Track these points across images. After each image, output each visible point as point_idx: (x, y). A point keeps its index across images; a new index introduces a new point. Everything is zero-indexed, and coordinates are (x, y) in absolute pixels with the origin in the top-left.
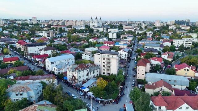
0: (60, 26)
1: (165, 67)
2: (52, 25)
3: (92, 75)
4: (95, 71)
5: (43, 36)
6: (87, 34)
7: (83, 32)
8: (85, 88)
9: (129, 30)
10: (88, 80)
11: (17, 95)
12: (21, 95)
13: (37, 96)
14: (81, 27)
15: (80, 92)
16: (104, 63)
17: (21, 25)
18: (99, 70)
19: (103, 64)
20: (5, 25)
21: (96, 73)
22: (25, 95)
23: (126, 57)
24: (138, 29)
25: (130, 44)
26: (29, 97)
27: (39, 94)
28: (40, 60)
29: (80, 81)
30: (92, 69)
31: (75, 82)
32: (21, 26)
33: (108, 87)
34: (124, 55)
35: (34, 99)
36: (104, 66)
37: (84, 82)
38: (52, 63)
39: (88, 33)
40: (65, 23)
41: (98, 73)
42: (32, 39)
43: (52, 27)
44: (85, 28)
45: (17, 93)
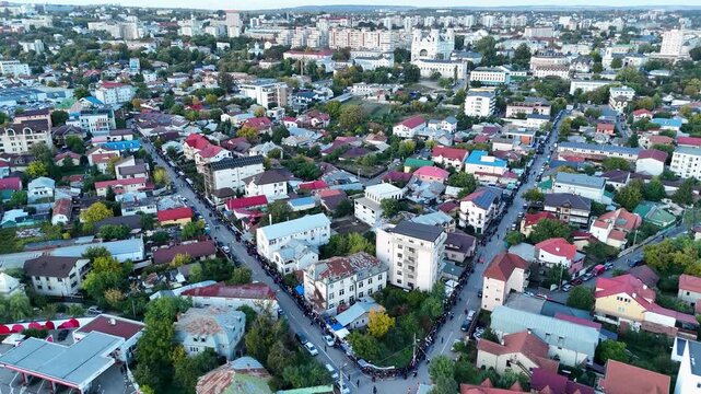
0: (312, 51)
1: (587, 272)
2: (287, 49)
3: (365, 288)
4: (375, 278)
5: (255, 102)
6: (396, 87)
7: (385, 81)
8: (341, 327)
9: (550, 73)
10: (352, 301)
11: (195, 340)
12: (203, 340)
13: (235, 343)
14: (381, 57)
15: (329, 337)
16: (400, 255)
17: (192, 45)
18: (384, 275)
19: (397, 259)
20: (147, 45)
21: (377, 283)
22: (211, 343)
23: (483, 222)
24: (586, 69)
25: (523, 153)
26: (219, 345)
27: (239, 338)
28: (244, 219)
29: (332, 306)
30: (366, 273)
31: (321, 307)
32: (192, 49)
33: (394, 332)
34: (475, 217)
35: (228, 351)
36: (400, 264)
37: (342, 307)
38: (272, 242)
39: (401, 83)
40: (328, 37)
41: (383, 282)
42: (224, 117)
43: (286, 56)
44: (392, 61)
45: (196, 336)
